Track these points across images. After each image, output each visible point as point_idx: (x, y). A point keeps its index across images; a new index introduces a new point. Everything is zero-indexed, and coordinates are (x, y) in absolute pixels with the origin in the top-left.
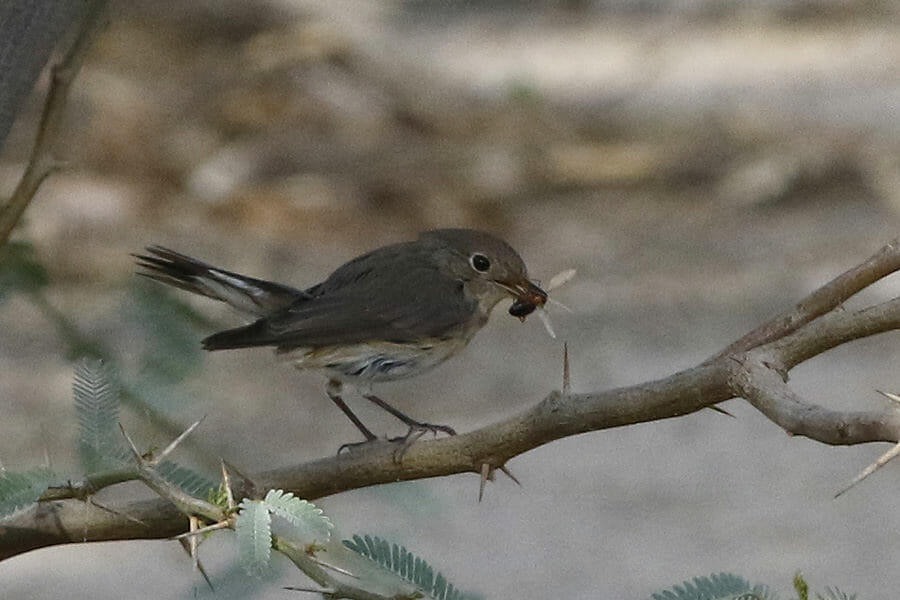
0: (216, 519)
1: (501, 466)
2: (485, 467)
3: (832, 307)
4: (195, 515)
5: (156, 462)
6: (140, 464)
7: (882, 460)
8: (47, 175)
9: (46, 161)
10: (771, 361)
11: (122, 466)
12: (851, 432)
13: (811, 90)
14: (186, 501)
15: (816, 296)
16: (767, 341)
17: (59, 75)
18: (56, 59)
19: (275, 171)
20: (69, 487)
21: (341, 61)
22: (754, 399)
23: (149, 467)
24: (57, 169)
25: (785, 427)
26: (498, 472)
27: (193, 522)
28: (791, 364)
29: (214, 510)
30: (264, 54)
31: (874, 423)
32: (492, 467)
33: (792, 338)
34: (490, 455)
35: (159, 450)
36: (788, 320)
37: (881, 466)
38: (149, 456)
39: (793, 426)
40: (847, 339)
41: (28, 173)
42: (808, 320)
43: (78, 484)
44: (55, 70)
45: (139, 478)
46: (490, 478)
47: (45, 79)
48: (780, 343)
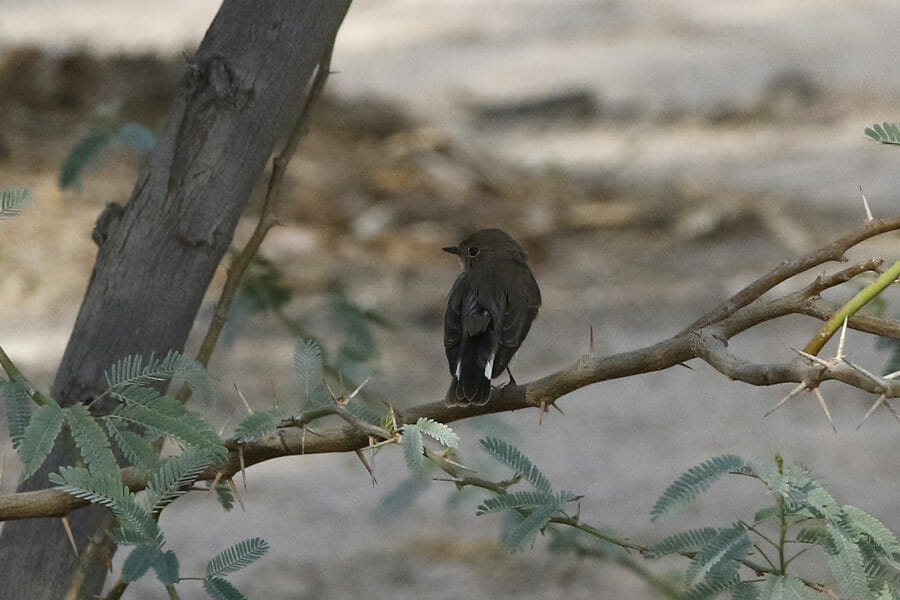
0: (386, 437)
1: (552, 403)
2: (543, 403)
3: (752, 300)
4: (372, 435)
5: (346, 402)
6: (336, 403)
7: (793, 393)
8: (272, 226)
9: (271, 217)
10: (718, 335)
11: (325, 406)
12: (770, 376)
13: (728, 165)
14: (367, 426)
15: (741, 294)
16: (714, 322)
17: (278, 163)
18: (275, 154)
19: (406, 220)
20: (293, 420)
21: (444, 150)
22: (707, 357)
23: (342, 406)
24: (277, 223)
25: (728, 375)
26: (551, 407)
27: (371, 439)
28: (730, 335)
29: (385, 432)
30: (397, 148)
31: (785, 370)
32: (547, 404)
33: (730, 320)
34: (545, 395)
35: (347, 395)
36: (726, 309)
37: (792, 396)
38: (342, 399)
39: (732, 374)
40: (763, 319)
41: (261, 224)
42: (738, 308)
43: (298, 418)
44: (275, 160)
45: (336, 413)
46: (546, 410)
47: (270, 165)
48: (723, 323)
